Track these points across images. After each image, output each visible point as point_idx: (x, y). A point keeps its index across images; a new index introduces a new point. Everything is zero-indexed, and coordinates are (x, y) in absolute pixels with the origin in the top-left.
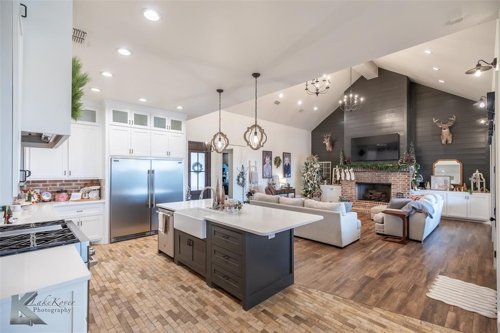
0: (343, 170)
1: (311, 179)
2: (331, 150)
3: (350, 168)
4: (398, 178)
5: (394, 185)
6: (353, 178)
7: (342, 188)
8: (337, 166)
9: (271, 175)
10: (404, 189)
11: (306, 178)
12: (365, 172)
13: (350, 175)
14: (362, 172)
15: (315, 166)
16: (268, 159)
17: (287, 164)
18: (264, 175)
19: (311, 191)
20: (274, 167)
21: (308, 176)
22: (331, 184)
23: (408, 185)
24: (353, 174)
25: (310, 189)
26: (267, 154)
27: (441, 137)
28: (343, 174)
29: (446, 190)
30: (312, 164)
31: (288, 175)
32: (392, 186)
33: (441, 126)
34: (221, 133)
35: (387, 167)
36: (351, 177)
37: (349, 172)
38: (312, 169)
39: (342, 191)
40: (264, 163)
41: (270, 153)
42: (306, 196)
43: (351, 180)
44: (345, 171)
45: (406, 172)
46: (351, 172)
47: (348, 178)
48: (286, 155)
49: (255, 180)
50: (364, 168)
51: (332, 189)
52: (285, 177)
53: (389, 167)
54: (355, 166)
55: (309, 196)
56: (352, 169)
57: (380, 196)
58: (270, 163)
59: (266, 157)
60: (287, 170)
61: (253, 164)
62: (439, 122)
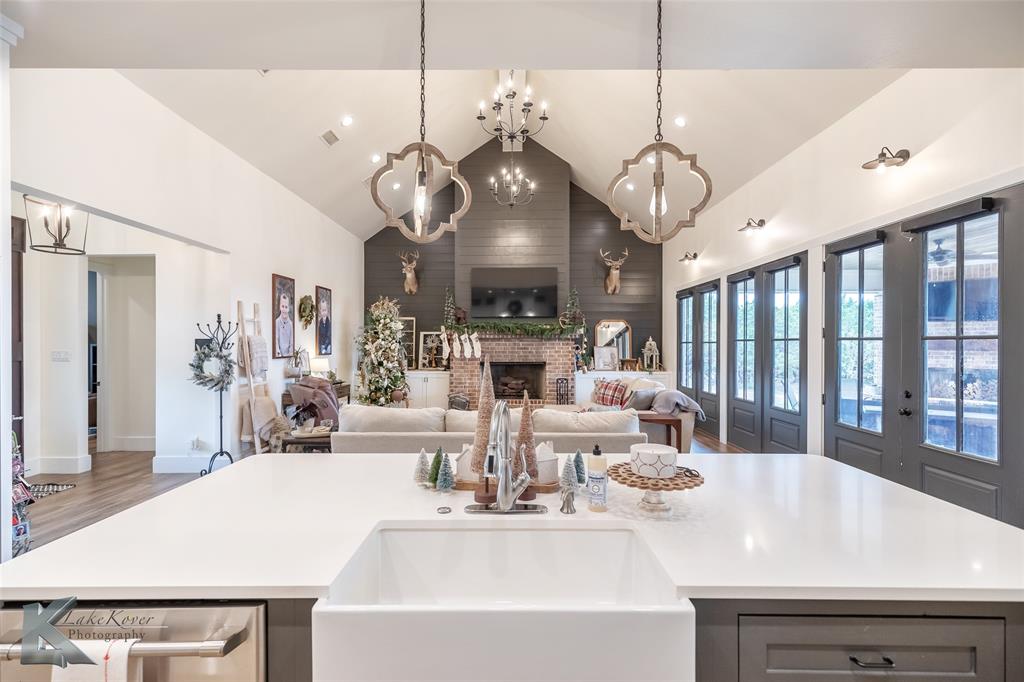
0: (456, 336)
1: (388, 359)
2: (414, 290)
3: (473, 333)
4: (556, 352)
5: (550, 364)
6: (478, 354)
7: (452, 375)
8: (443, 328)
9: (291, 349)
10: (567, 371)
11: (373, 356)
12: (499, 339)
13: (469, 346)
14: (494, 340)
15: (393, 325)
16: (285, 302)
17: (325, 319)
18: (278, 350)
19: (388, 387)
20: (299, 324)
21: (377, 351)
22: (417, 368)
23: (573, 364)
24: (478, 346)
25: (386, 383)
26: (284, 286)
27: (608, 282)
28: (456, 345)
29: (614, 370)
30: (388, 320)
31: (326, 349)
32: (547, 367)
33: (609, 264)
35: (543, 332)
36: (473, 352)
37: (470, 340)
38: (387, 332)
39: (452, 383)
40: (276, 313)
41: (291, 283)
42: (374, 401)
43: (473, 358)
44: (462, 337)
45: (569, 339)
46: (474, 342)
47: (468, 354)
48: (323, 292)
49: (260, 365)
50: (501, 331)
51: (426, 380)
52: (320, 354)
53: (545, 330)
54: (483, 327)
55: (382, 400)
56: (475, 335)
57: (521, 387)
58: (290, 312)
59: (280, 293)
60: (324, 337)
61: (248, 314)
62: (607, 257)
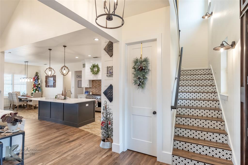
34: (65, 66)
